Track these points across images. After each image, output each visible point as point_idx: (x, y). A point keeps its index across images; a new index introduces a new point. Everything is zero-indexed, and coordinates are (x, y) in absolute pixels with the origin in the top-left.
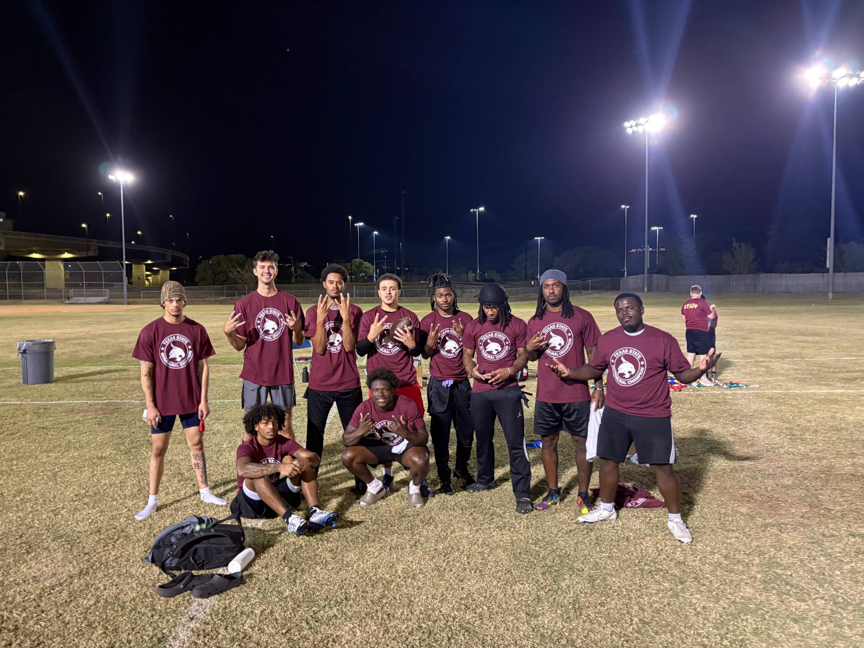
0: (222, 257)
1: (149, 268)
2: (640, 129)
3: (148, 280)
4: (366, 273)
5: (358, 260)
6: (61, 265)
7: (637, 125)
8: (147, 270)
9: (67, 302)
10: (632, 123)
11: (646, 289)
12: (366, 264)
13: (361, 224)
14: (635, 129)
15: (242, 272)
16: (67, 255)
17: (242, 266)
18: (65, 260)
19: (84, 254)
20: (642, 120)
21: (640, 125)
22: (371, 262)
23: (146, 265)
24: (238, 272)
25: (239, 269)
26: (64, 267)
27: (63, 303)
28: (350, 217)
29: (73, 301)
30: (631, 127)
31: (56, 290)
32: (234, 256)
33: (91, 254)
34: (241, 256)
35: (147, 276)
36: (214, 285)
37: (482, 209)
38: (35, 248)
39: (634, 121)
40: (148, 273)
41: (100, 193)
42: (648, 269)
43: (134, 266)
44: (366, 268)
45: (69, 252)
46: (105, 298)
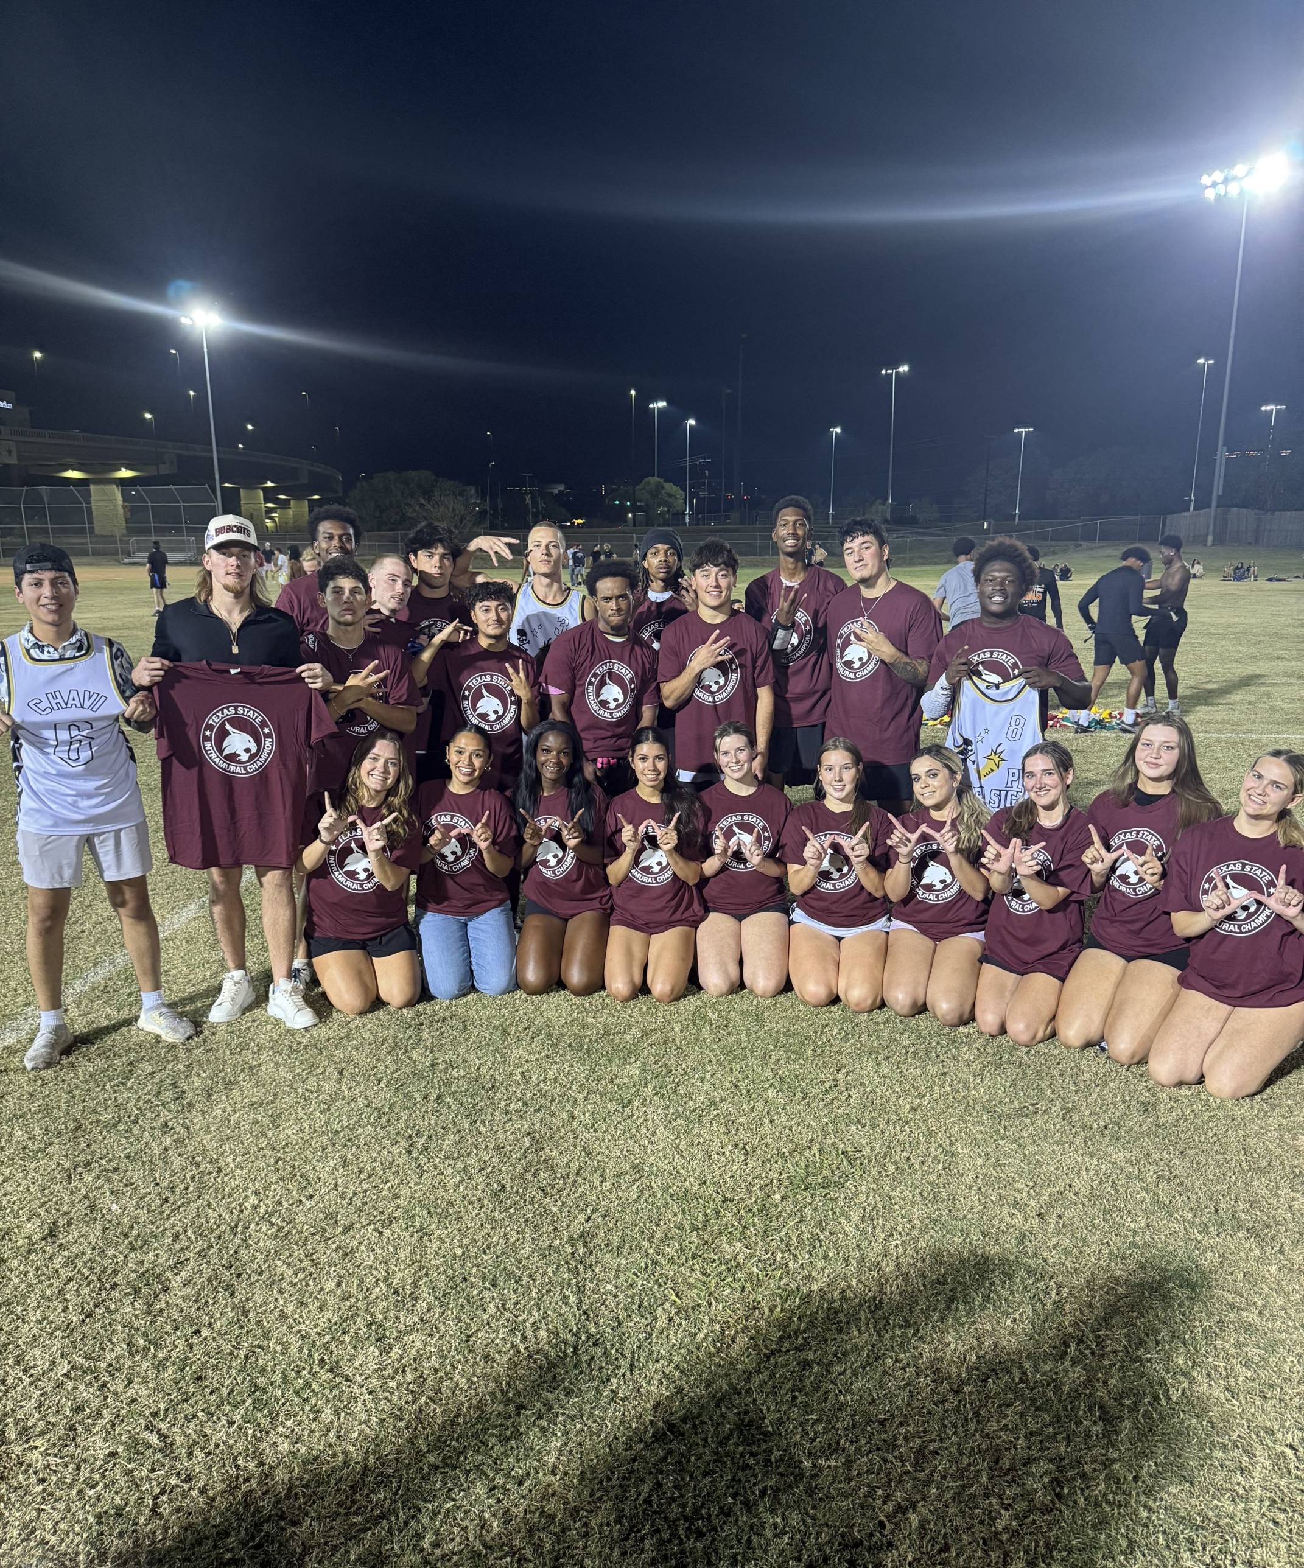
0: (391, 475)
1: (269, 495)
2: (1233, 190)
3: (272, 518)
4: (669, 505)
5: (654, 480)
6: (117, 493)
7: (1226, 181)
8: (266, 500)
9: (126, 561)
10: (1218, 176)
11: (1210, 538)
12: (670, 487)
13: (662, 404)
14: (1221, 189)
15: (428, 507)
16: (125, 473)
17: (428, 494)
18: (122, 482)
19: (152, 471)
20: (1239, 169)
21: (1235, 178)
22: (680, 483)
23: (265, 490)
24: (422, 505)
25: (422, 501)
26: (123, 496)
27: (120, 563)
28: (633, 392)
29: (136, 560)
30: (1214, 185)
31: (109, 539)
32: (413, 474)
33: (165, 470)
34: (425, 474)
35: (270, 511)
36: (379, 530)
37: (904, 369)
38: (70, 461)
39: (1222, 171)
40: (270, 505)
41: (173, 351)
42: (1219, 497)
43: (242, 492)
44: (670, 495)
45: (128, 468)
46: (190, 554)
